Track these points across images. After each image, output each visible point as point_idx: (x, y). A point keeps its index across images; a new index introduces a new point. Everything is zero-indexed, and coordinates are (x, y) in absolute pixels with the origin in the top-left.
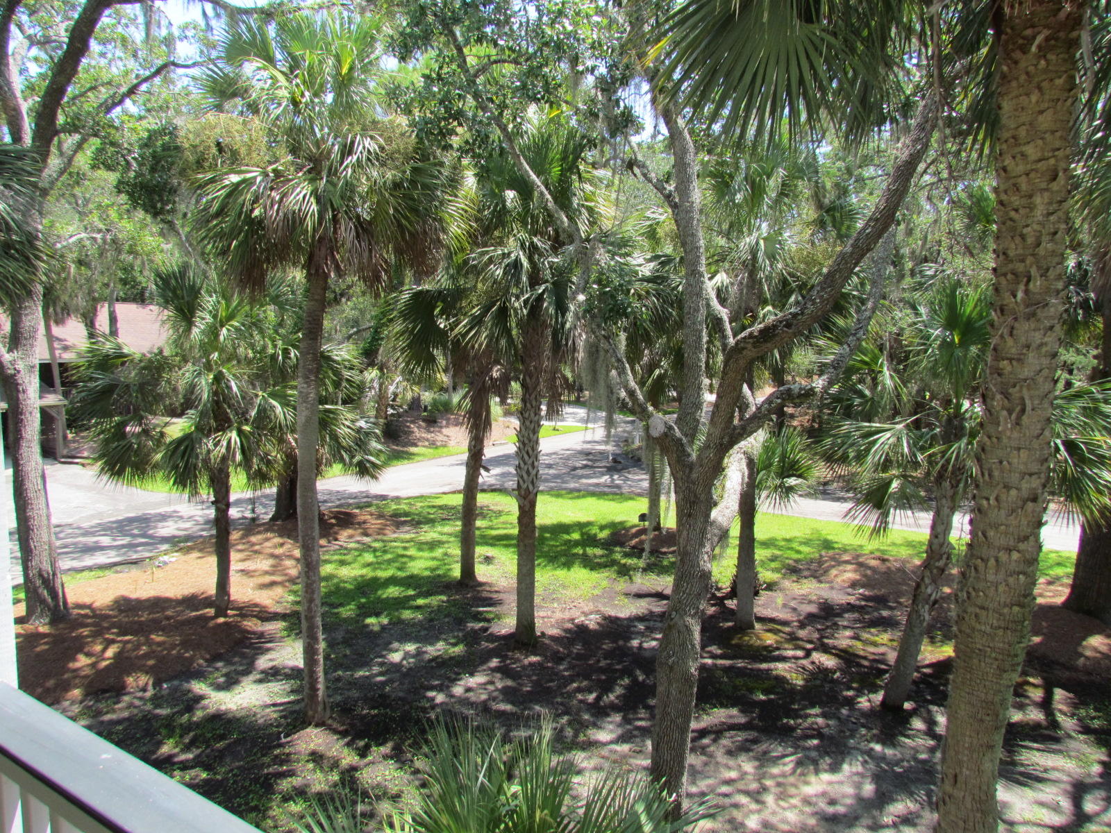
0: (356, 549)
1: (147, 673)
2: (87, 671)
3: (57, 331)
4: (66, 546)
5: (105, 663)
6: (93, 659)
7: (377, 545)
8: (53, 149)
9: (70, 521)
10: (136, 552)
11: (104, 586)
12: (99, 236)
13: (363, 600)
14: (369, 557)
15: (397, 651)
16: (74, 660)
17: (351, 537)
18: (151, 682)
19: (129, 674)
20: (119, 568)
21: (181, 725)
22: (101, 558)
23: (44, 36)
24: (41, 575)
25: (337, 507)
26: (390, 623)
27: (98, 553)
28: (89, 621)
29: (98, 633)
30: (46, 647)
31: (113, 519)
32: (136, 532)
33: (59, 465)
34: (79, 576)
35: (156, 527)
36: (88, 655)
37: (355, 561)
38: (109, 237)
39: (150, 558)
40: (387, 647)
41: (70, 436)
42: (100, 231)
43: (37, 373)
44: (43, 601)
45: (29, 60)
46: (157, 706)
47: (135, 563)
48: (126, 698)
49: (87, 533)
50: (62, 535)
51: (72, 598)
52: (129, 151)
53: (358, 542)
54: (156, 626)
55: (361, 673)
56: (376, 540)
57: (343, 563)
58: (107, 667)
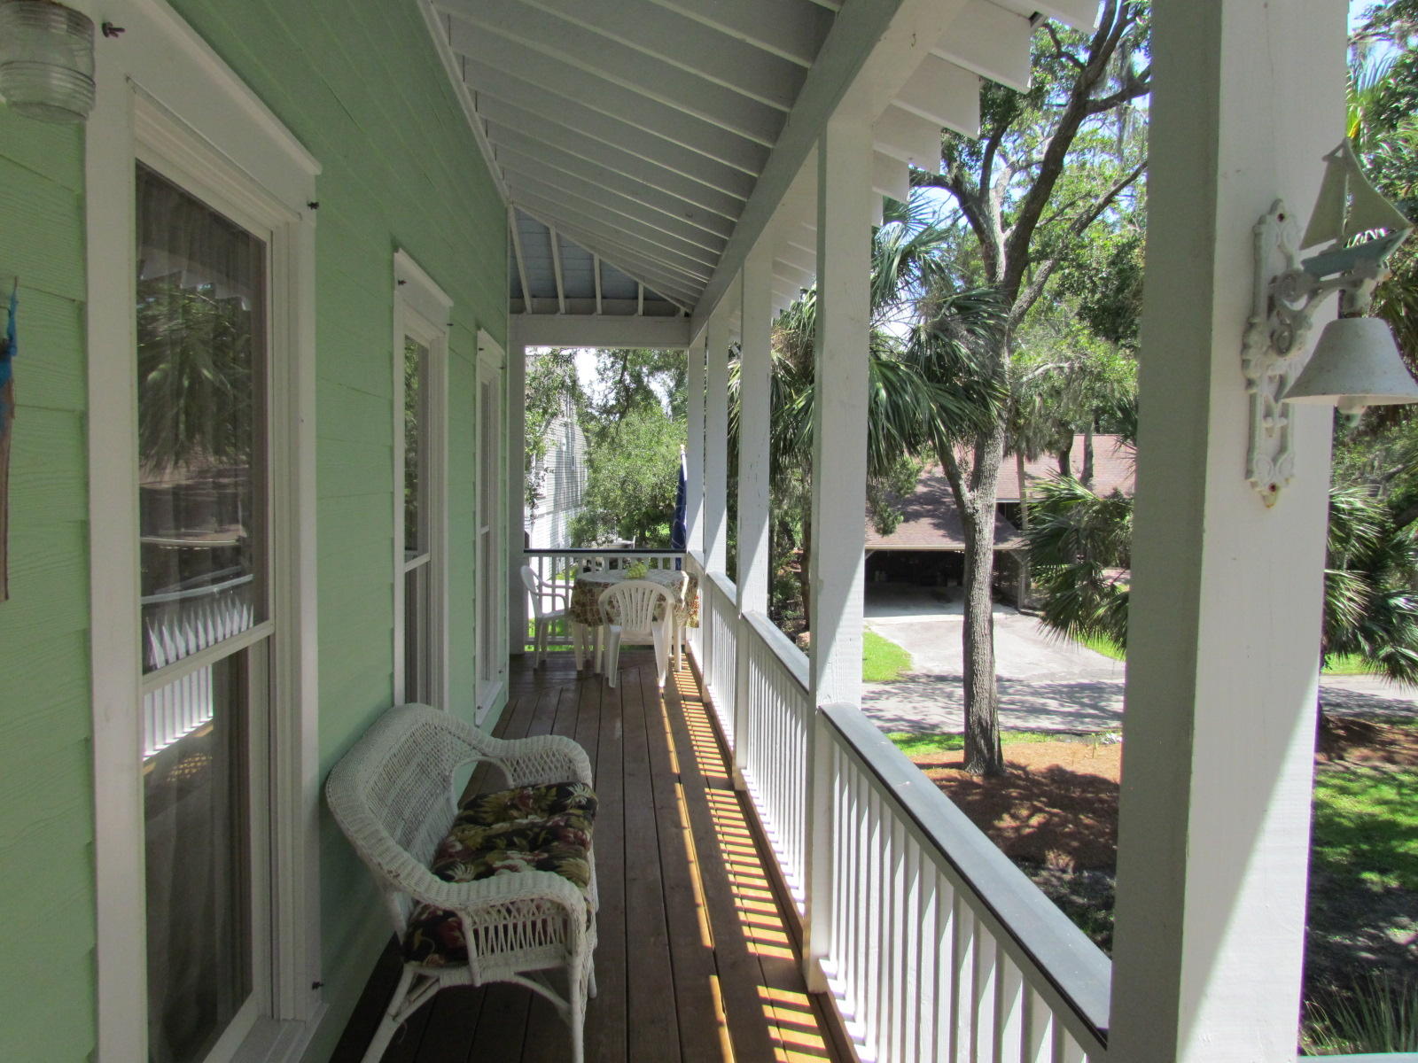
0: (1369, 777)
1: (1069, 853)
2: (1010, 834)
3: (1029, 468)
4: (1013, 703)
5: (1028, 830)
6: (1018, 823)
7: (1405, 778)
8: (1024, 279)
9: (1021, 677)
10: (1082, 723)
11: (1042, 751)
12: (1066, 365)
13: (1365, 847)
14: (1389, 793)
15: (1404, 928)
16: (1001, 819)
17: (1366, 759)
18: (1072, 864)
19: (1050, 848)
20: (1061, 737)
21: (1096, 920)
22: (1045, 723)
23: (1026, 160)
24: (980, 723)
25: (1356, 715)
26: (1399, 889)
27: (1043, 717)
28: (1021, 783)
29: (1028, 796)
30: (977, 798)
31: (1065, 682)
32: (1086, 701)
33: (1018, 616)
34: (1020, 736)
35: (1109, 700)
36: (1014, 817)
37: (1364, 791)
38: (1077, 365)
39: (1097, 733)
40: (1389, 918)
41: (1033, 585)
42: (1068, 359)
43: (994, 513)
44: (980, 751)
45: (1013, 187)
46: (1074, 892)
47: (1080, 734)
48: (1044, 873)
49: (1036, 693)
50: (1011, 691)
51: (1007, 756)
52: (1097, 270)
53: (1375, 768)
54: (1086, 806)
55: (1338, 938)
56: (1405, 772)
57: (1343, 791)
58: (1030, 835)
